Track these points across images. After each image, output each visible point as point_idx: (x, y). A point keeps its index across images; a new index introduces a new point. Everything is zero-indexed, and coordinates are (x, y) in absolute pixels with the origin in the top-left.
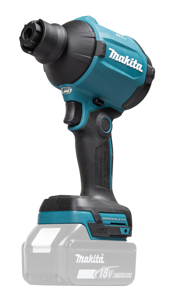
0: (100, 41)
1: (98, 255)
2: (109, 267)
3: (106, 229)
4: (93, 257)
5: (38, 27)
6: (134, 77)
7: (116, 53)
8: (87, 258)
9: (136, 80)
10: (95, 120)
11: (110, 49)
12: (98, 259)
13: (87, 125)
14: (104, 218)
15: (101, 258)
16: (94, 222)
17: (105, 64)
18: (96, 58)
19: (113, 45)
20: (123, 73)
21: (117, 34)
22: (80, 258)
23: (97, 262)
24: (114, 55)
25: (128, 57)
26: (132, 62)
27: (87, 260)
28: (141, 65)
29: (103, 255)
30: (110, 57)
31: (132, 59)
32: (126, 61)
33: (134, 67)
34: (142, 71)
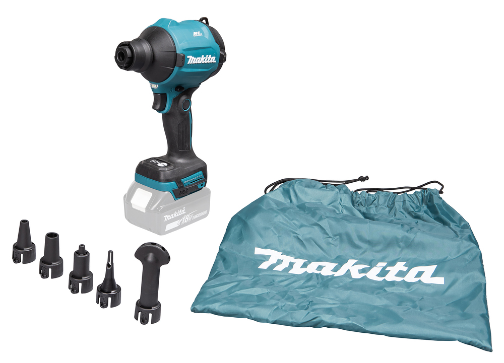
0: (179, 54)
2: (190, 214)
4: (177, 213)
5: (128, 51)
6: (208, 69)
7: (193, 58)
9: (210, 70)
10: (178, 104)
11: (188, 57)
13: (171, 110)
14: (185, 182)
16: (177, 188)
17: (184, 70)
18: (176, 69)
19: (190, 52)
20: (200, 70)
21: (194, 33)
22: (167, 217)
23: (180, 214)
24: (192, 60)
25: (203, 56)
26: (207, 58)
27: (173, 216)
28: (214, 58)
29: (184, 208)
30: (188, 63)
31: (207, 56)
32: (202, 60)
33: (208, 62)
34: (215, 62)
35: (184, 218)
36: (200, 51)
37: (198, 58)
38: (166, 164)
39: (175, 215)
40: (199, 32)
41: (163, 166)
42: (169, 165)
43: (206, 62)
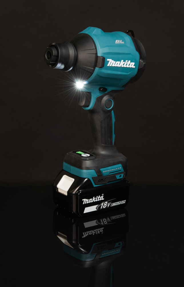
0: (100, 57)
1: (99, 196)
2: (108, 201)
3: (105, 179)
4: (95, 198)
5: (54, 50)
6: (127, 73)
7: (113, 61)
8: (91, 199)
9: (129, 74)
11: (108, 60)
12: (100, 198)
13: (94, 107)
14: (104, 172)
15: (101, 197)
16: (97, 176)
17: (104, 71)
18: (97, 69)
19: (110, 56)
20: (119, 73)
21: (117, 41)
22: (86, 201)
23: (98, 200)
24: (111, 63)
25: (122, 61)
26: (126, 63)
27: (91, 201)
28: (133, 63)
29: (103, 195)
30: (108, 65)
31: (127, 61)
32: (121, 64)
33: (128, 66)
34: (134, 67)
35: (102, 204)
36: (120, 56)
37: (117, 62)
38: (89, 155)
39: (94, 200)
40: (121, 41)
41: (86, 156)
42: (91, 155)
43: (125, 66)
